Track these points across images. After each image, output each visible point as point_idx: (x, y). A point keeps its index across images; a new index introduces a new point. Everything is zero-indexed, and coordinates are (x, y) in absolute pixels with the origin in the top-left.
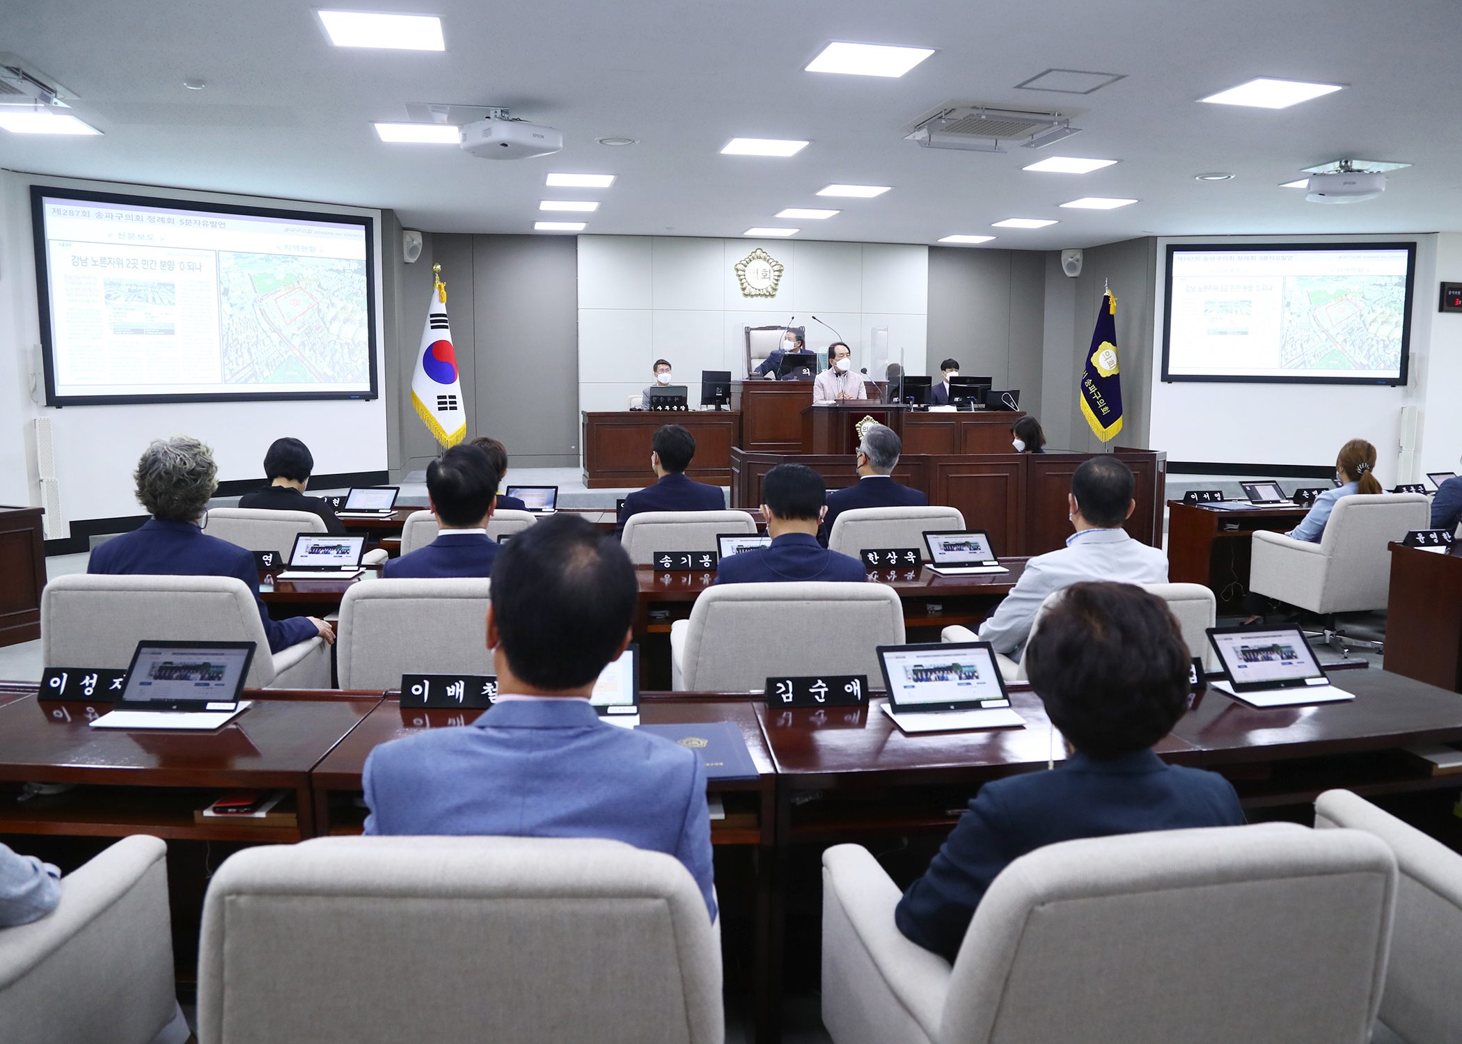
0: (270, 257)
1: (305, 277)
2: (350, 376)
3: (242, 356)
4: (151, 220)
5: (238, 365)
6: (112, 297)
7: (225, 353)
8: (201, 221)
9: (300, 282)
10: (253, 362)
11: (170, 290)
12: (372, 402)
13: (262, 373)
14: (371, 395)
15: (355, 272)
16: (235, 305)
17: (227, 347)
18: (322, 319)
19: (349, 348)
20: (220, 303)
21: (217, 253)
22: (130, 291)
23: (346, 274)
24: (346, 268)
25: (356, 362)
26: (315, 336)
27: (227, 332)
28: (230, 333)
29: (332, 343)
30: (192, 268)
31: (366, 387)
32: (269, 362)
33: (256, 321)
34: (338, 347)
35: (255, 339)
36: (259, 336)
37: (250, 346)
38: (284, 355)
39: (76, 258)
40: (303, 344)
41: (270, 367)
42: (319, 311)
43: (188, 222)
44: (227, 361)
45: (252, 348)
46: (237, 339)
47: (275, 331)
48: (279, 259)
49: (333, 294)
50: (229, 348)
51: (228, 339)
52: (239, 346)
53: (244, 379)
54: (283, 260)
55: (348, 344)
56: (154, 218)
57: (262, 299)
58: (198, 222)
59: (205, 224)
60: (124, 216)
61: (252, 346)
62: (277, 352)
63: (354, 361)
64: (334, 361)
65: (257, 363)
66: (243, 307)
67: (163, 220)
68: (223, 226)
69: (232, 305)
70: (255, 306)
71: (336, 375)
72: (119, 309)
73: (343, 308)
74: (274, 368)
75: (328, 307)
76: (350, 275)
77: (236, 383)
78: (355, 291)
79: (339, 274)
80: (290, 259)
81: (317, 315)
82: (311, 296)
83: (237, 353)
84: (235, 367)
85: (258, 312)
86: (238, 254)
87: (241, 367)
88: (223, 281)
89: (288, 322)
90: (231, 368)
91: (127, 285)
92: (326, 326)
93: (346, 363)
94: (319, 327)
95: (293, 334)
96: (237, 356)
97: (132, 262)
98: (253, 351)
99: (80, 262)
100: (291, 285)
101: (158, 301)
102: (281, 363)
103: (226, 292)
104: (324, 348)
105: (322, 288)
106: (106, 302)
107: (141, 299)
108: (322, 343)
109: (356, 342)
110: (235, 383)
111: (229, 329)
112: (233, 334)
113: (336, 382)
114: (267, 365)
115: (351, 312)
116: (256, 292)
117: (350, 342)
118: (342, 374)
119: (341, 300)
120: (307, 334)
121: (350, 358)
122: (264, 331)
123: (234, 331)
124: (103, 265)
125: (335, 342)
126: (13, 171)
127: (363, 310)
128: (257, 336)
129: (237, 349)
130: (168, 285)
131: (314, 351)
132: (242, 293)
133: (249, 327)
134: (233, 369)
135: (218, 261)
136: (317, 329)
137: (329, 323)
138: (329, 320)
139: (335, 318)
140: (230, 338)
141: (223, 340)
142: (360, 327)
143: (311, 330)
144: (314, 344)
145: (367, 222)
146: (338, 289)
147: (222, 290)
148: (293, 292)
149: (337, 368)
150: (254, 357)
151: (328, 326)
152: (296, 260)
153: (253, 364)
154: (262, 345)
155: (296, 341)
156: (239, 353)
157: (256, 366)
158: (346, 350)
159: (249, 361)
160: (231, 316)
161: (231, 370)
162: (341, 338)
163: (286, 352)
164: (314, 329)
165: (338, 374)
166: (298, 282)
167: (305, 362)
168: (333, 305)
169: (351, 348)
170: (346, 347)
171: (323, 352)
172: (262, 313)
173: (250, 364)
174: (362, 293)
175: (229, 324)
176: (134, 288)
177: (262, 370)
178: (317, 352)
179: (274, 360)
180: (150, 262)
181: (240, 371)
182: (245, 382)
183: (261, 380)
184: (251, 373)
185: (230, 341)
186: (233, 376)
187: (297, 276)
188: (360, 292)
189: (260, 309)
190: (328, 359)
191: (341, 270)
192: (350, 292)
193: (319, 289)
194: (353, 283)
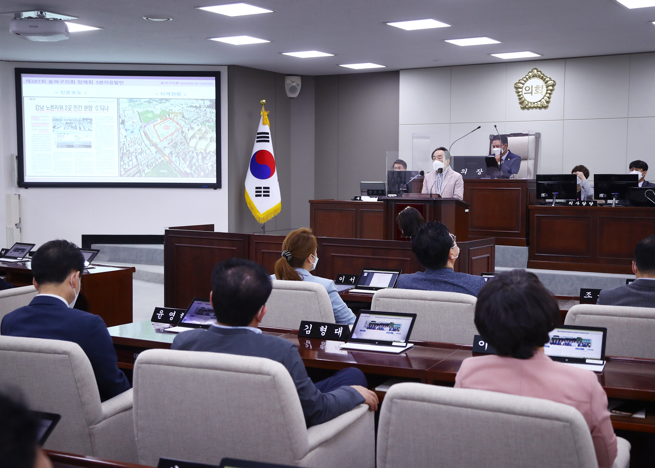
0: (151, 101)
1: (174, 112)
2: (202, 173)
3: (132, 160)
4: (80, 83)
5: (129, 166)
6: (56, 127)
7: (121, 159)
8: (109, 82)
9: (170, 115)
10: (138, 164)
11: (90, 122)
12: (218, 191)
13: (144, 171)
14: (218, 186)
15: (208, 107)
16: (128, 130)
17: (123, 155)
18: (185, 137)
19: (202, 156)
20: (119, 129)
21: (118, 99)
22: (66, 123)
23: (201, 109)
24: (201, 105)
25: (207, 164)
26: (179, 148)
27: (123, 146)
28: (125, 147)
29: (191, 152)
30: (103, 109)
31: (213, 180)
32: (149, 164)
33: (141, 140)
34: (195, 155)
35: (140, 150)
36: (143, 148)
37: (137, 154)
38: (159, 160)
39: (38, 106)
40: (171, 153)
41: (149, 167)
42: (183, 132)
43: (101, 83)
44: (122, 163)
45: (138, 156)
46: (129, 150)
47: (153, 145)
48: (157, 101)
49: (192, 122)
50: (124, 156)
51: (123, 150)
52: (130, 155)
53: (133, 174)
54: (159, 102)
55: (202, 153)
56: (81, 81)
57: (145, 126)
58: (107, 82)
59: (111, 83)
60: (64, 81)
61: (138, 154)
62: (154, 158)
63: (205, 164)
64: (192, 164)
65: (141, 165)
66: (133, 131)
67: (86, 82)
68: (122, 83)
69: (126, 130)
70: (141, 130)
71: (193, 172)
72: (60, 134)
73: (199, 130)
74: (152, 168)
75: (188, 130)
76: (204, 109)
77: (128, 176)
78: (207, 119)
79: (197, 109)
80: (164, 101)
81: (181, 135)
82: (177, 123)
83: (128, 158)
84: (127, 167)
85: (143, 134)
86: (131, 100)
87: (131, 167)
88: (121, 116)
89: (162, 140)
90: (124, 167)
91: (65, 120)
92: (187, 142)
93: (200, 165)
94: (182, 142)
95: (165, 147)
96: (128, 160)
97: (68, 107)
98: (138, 158)
99: (40, 108)
100: (164, 117)
101: (82, 129)
102: (157, 165)
103: (123, 122)
104: (186, 156)
105: (185, 118)
106: (53, 130)
107: (73, 128)
108: (184, 153)
109: (207, 152)
111: (124, 144)
112: (126, 147)
113: (193, 176)
114: (147, 166)
115: (205, 132)
116: (141, 122)
117: (203, 151)
118: (197, 172)
119: (198, 125)
120: (174, 147)
121: (203, 162)
122: (146, 146)
123: (127, 146)
125: (193, 152)
126: (6, 61)
127: (213, 132)
128: (142, 148)
129: (129, 157)
130: (89, 119)
131: (179, 158)
132: (133, 122)
133: (136, 143)
134: (126, 168)
135: (118, 104)
136: (181, 144)
137: (189, 140)
138: (189, 138)
139: (193, 137)
140: (125, 150)
141: (120, 151)
142: (211, 142)
143: (177, 144)
144: (179, 153)
145: (217, 75)
146: (196, 119)
147: (121, 121)
148: (165, 121)
149: (194, 169)
150: (139, 161)
151: (188, 142)
152: (168, 101)
153: (139, 166)
154: (145, 154)
155: (167, 152)
156: (130, 159)
157: (141, 167)
158: (200, 157)
159: (136, 164)
160: (126, 137)
161: (125, 169)
162: (197, 149)
163: (160, 158)
164: (179, 144)
167: (172, 164)
168: (192, 128)
169: (204, 156)
170: (200, 155)
171: (185, 158)
172: (145, 134)
173: (136, 165)
174: (213, 120)
175: (124, 142)
176: (69, 121)
177: (144, 169)
178: (180, 158)
179: (152, 163)
181: (130, 169)
182: (133, 176)
183: (143, 175)
184: (137, 170)
185: (125, 151)
186: (126, 173)
187: (168, 111)
188: (211, 120)
189: (144, 132)
190: (188, 162)
191: (198, 106)
192: (204, 120)
193: (183, 119)
194: (206, 114)
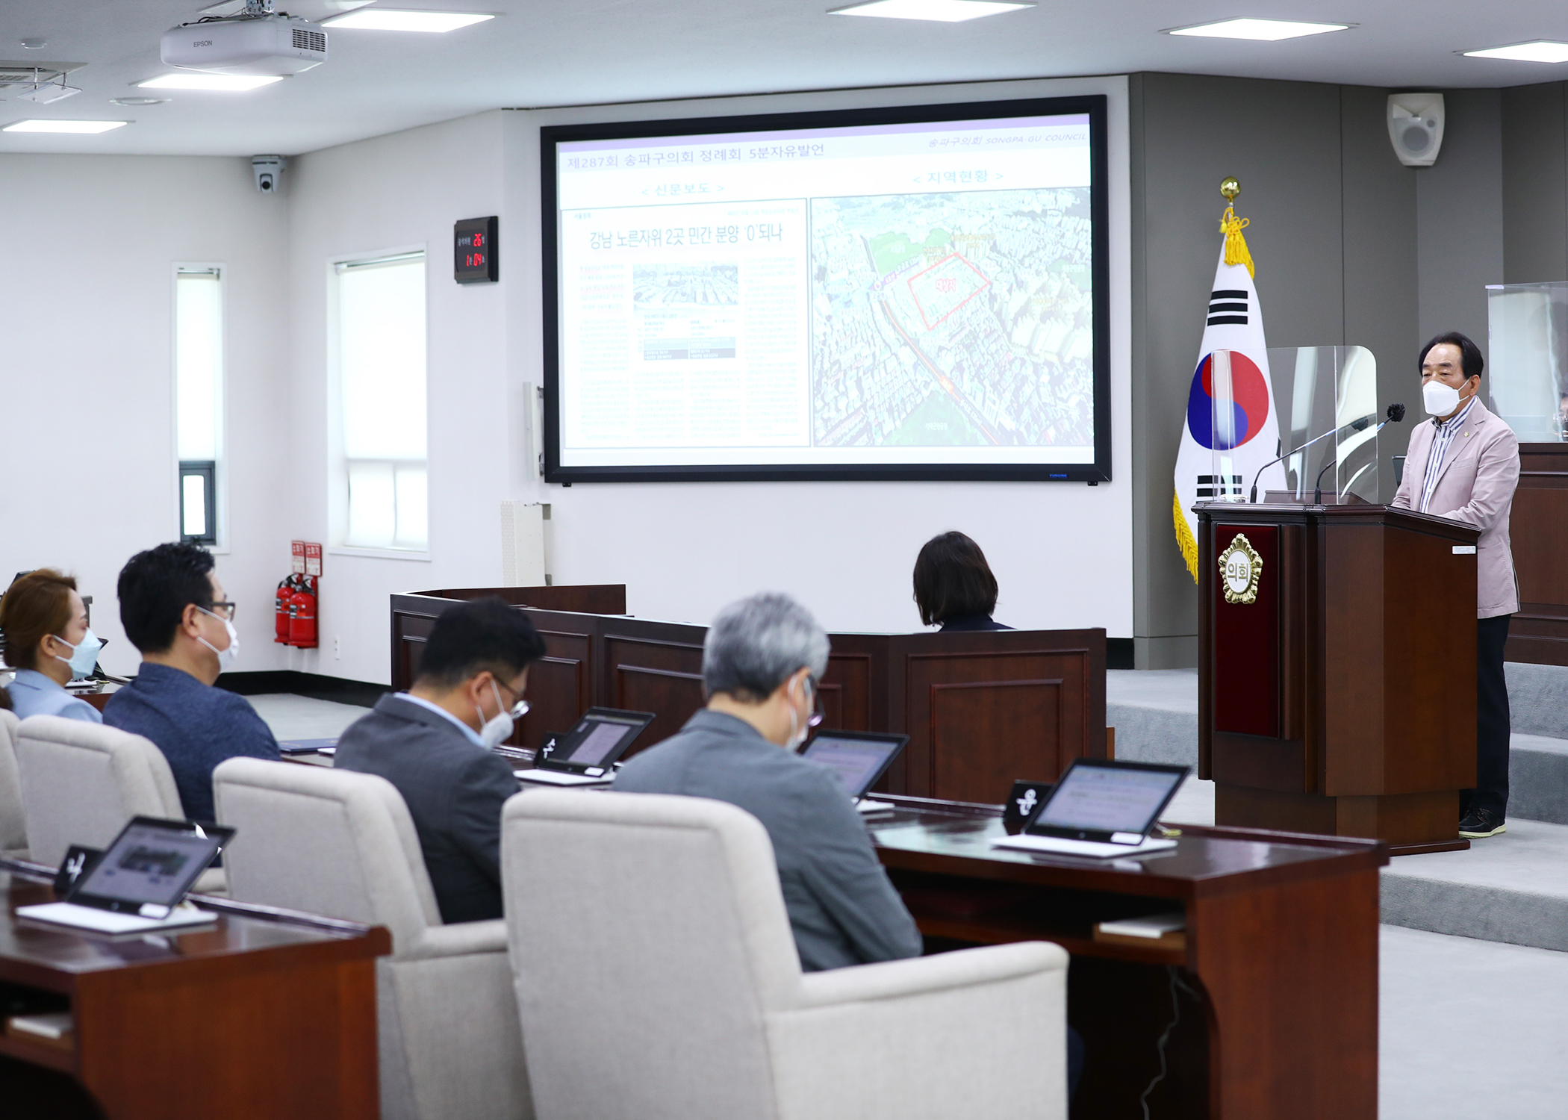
0: (901, 200)
1: (966, 233)
2: (1052, 432)
3: (845, 394)
4: (706, 157)
5: (838, 410)
6: (643, 297)
7: (817, 389)
8: (784, 149)
9: (957, 244)
10: (864, 406)
11: (730, 278)
12: (1101, 489)
13: (880, 425)
14: (1097, 473)
15: (1068, 212)
16: (837, 297)
17: (821, 377)
18: (999, 314)
19: (1051, 373)
20: (811, 295)
21: (809, 202)
22: (670, 284)
23: (1048, 219)
24: (1047, 207)
25: (1066, 401)
26: (983, 350)
27: (822, 350)
28: (826, 350)
29: (1018, 363)
30: (766, 234)
31: (1085, 455)
32: (894, 404)
33: (873, 326)
34: (1029, 370)
35: (869, 361)
36: (877, 354)
37: (861, 374)
38: (923, 390)
39: (597, 236)
40: (959, 367)
41: (896, 414)
42: (993, 298)
43: (763, 152)
44: (819, 404)
45: (863, 378)
46: (837, 362)
47: (906, 344)
48: (918, 202)
49: (1021, 262)
50: (824, 380)
51: (822, 361)
52: (841, 376)
53: (847, 438)
54: (925, 203)
55: (1050, 365)
56: (710, 153)
57: (884, 283)
58: (778, 151)
59: (790, 153)
60: (665, 156)
61: (864, 374)
62: (909, 384)
63: (1061, 399)
64: (1021, 400)
65: (872, 407)
66: (850, 301)
67: (723, 154)
68: (819, 152)
69: (830, 298)
70: (872, 297)
71: (1022, 429)
72: (653, 316)
73: (1042, 289)
74: (903, 416)
75: (1010, 291)
76: (1056, 221)
77: (834, 445)
78: (1066, 252)
79: (1034, 219)
80: (937, 200)
81: (987, 306)
82: (977, 270)
83: (837, 388)
84: (833, 414)
85: (877, 307)
86: (844, 201)
87: (844, 415)
88: (817, 254)
89: (931, 325)
90: (825, 416)
91: (666, 274)
92: (1004, 329)
93: (1045, 404)
94: (992, 332)
95: (941, 349)
96: (837, 394)
97: (675, 233)
98: (865, 384)
99: (601, 242)
100: (939, 252)
101: (711, 298)
102: (917, 406)
103: (822, 274)
104: (1002, 374)
105: (999, 252)
106: (635, 306)
107: (685, 298)
108: (996, 365)
109: (1067, 360)
110: (832, 446)
111: (824, 343)
112: (831, 353)
113: (1022, 442)
114: (890, 411)
115: (1059, 296)
116: (874, 270)
117: (1055, 359)
118: (1036, 427)
119: (1038, 273)
120: (967, 347)
121: (1054, 393)
122: (887, 345)
123: (834, 347)
124: (633, 244)
125: (1023, 362)
126: (519, 109)
127: (1082, 292)
128: (874, 355)
129: (838, 381)
130: (728, 268)
131: (981, 382)
132: (850, 273)
133: (859, 338)
134: (829, 418)
135: (809, 217)
136: (987, 336)
137: (1011, 323)
138: (1012, 316)
139: (1023, 312)
140: (826, 360)
141: (814, 363)
142: (1076, 326)
143: (976, 338)
144: (981, 367)
145: (1095, 108)
146: (1031, 252)
147: (815, 271)
148: (942, 265)
149: (1026, 414)
150: (867, 396)
151: (1009, 330)
152: (950, 199)
153: (866, 411)
154: (883, 371)
155: (947, 362)
156: (842, 388)
157: (871, 414)
158: (1045, 378)
159: (858, 404)
160: (829, 318)
161: (826, 421)
162: (1036, 351)
163: (927, 384)
164: (982, 336)
165: (1028, 427)
166: (953, 245)
167: (962, 403)
168: (1020, 284)
169: (1056, 373)
170: (1046, 370)
171: (999, 382)
172: (883, 309)
173: (859, 409)
174: (1082, 255)
175: (825, 334)
176: (676, 278)
177: (880, 420)
178: (986, 382)
179: (903, 400)
180: (701, 231)
181: (841, 422)
182: (850, 444)
183: (879, 440)
184: (861, 425)
185: (827, 365)
186: (829, 433)
187: (950, 231)
188: (1077, 254)
189: (881, 302)
190: (1008, 396)
191: (1039, 211)
192: (1057, 256)
193: (993, 255)
194: (1063, 236)
